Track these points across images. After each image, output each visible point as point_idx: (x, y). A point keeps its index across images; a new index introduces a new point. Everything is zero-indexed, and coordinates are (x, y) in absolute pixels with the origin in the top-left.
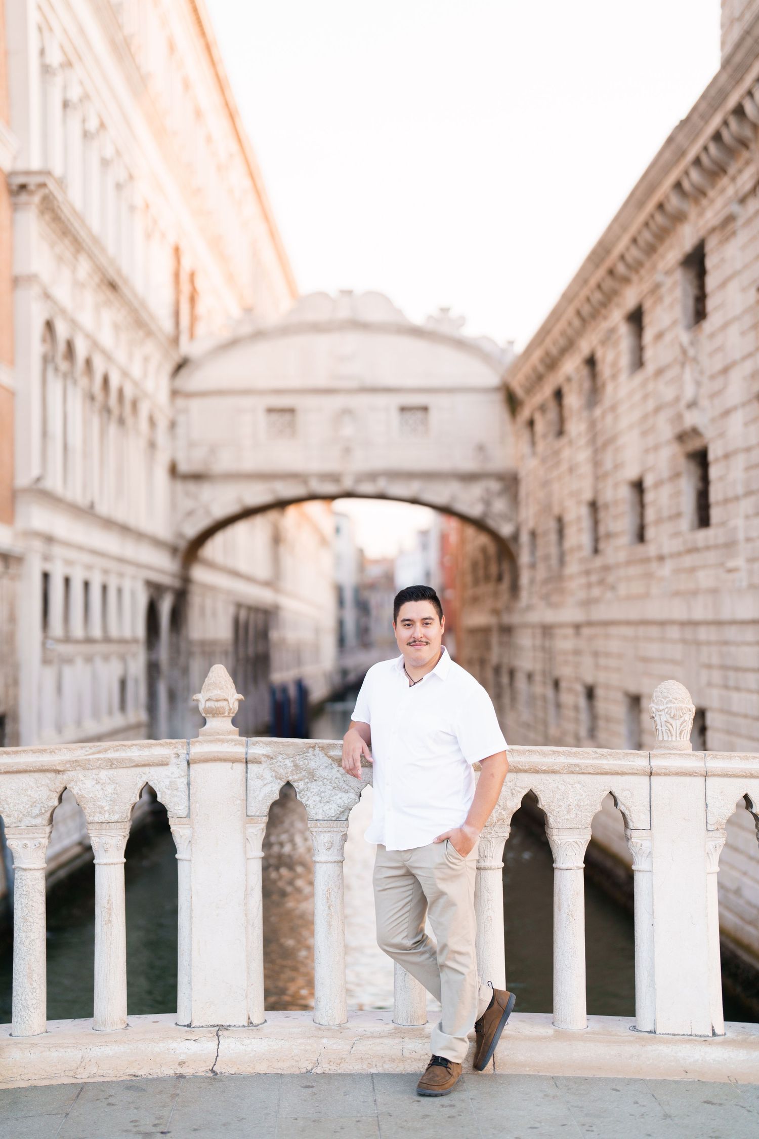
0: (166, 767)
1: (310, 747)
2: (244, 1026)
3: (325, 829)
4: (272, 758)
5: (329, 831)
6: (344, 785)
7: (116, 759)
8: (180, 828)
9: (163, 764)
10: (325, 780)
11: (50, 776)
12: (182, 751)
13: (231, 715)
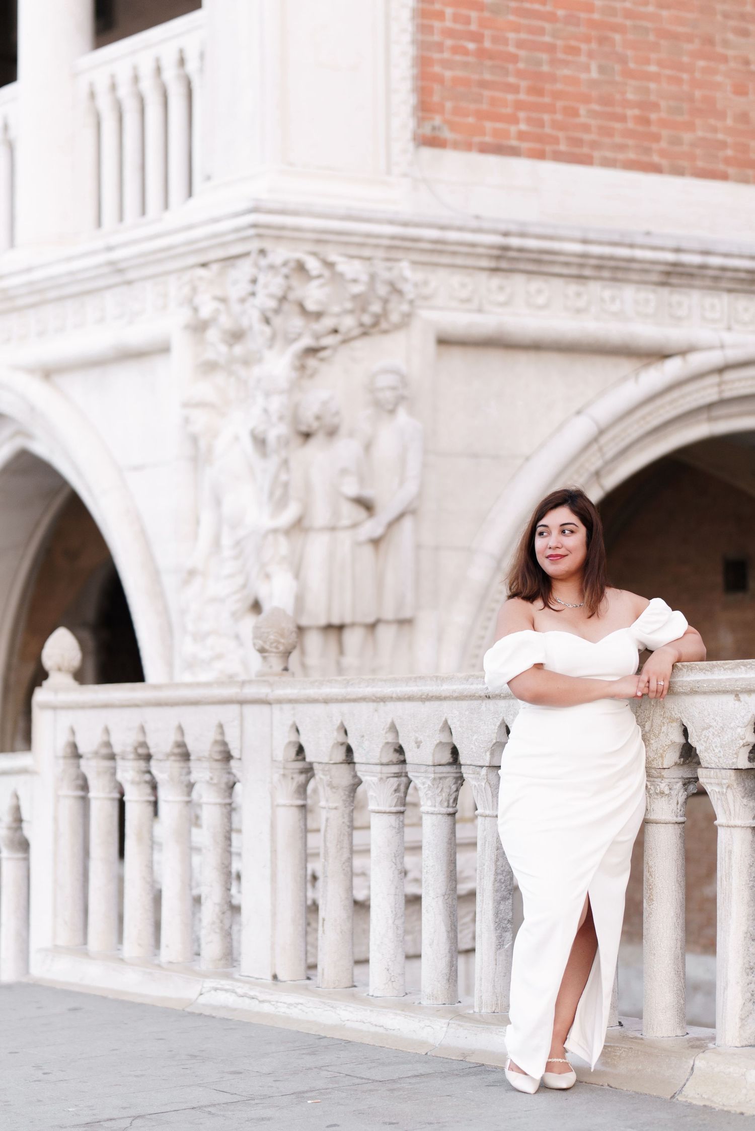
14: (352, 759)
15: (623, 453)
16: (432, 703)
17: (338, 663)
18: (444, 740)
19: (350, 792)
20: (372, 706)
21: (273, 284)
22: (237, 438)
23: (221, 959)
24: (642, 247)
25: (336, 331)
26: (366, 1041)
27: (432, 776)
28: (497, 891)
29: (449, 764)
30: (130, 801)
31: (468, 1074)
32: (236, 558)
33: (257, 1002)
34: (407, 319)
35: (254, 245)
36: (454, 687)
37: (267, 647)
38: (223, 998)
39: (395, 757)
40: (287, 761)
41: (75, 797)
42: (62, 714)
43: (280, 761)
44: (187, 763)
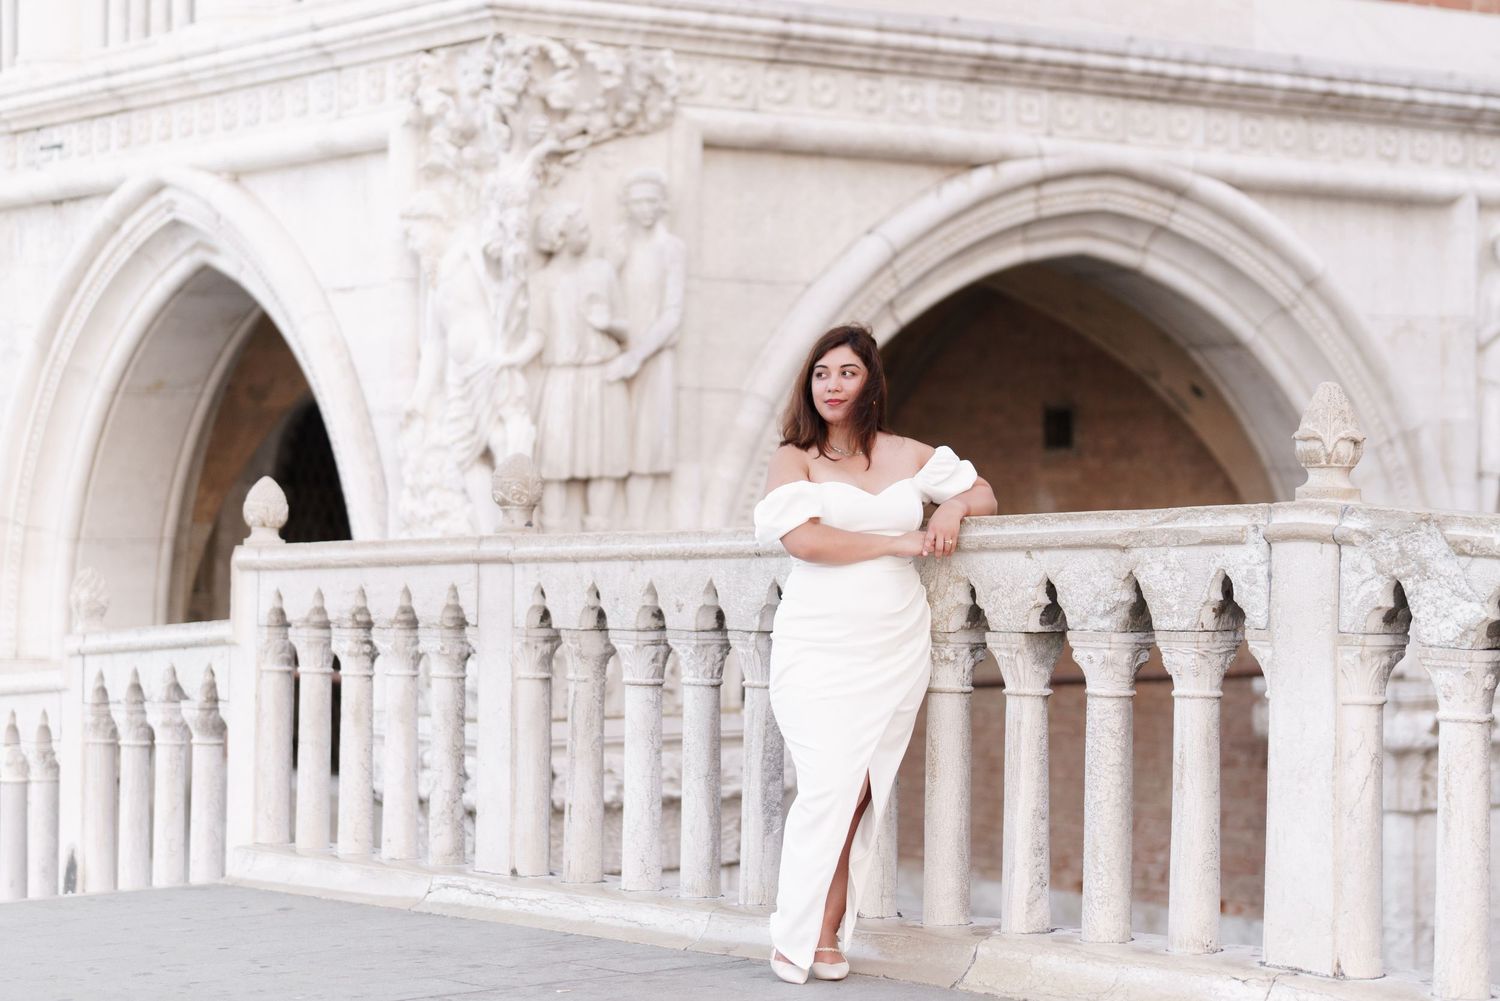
0: (1243, 547)
1: (1422, 520)
2: (1328, 976)
3: (1440, 663)
4: (1370, 537)
5: (1445, 667)
6: (1467, 589)
7: (1183, 531)
8: (1259, 646)
9: (1235, 541)
10: (1442, 578)
11: (1115, 555)
12: (1262, 522)
13: (1334, 464)
14: (604, 625)
15: (923, 279)
16: (696, 561)
18: (707, 603)
19: (602, 663)
20: (628, 564)
21: (511, 76)
22: (466, 257)
23: (450, 855)
24: (948, 36)
25: (584, 132)
26: (619, 936)
27: (695, 643)
29: (714, 630)
30: (346, 676)
31: (732, 967)
32: (463, 398)
33: (494, 899)
34: (669, 117)
35: (489, 30)
36: (721, 544)
37: (508, 499)
38: (455, 896)
39: (653, 622)
40: (529, 628)
41: (281, 672)
42: (267, 576)
43: (523, 628)
44: (414, 631)
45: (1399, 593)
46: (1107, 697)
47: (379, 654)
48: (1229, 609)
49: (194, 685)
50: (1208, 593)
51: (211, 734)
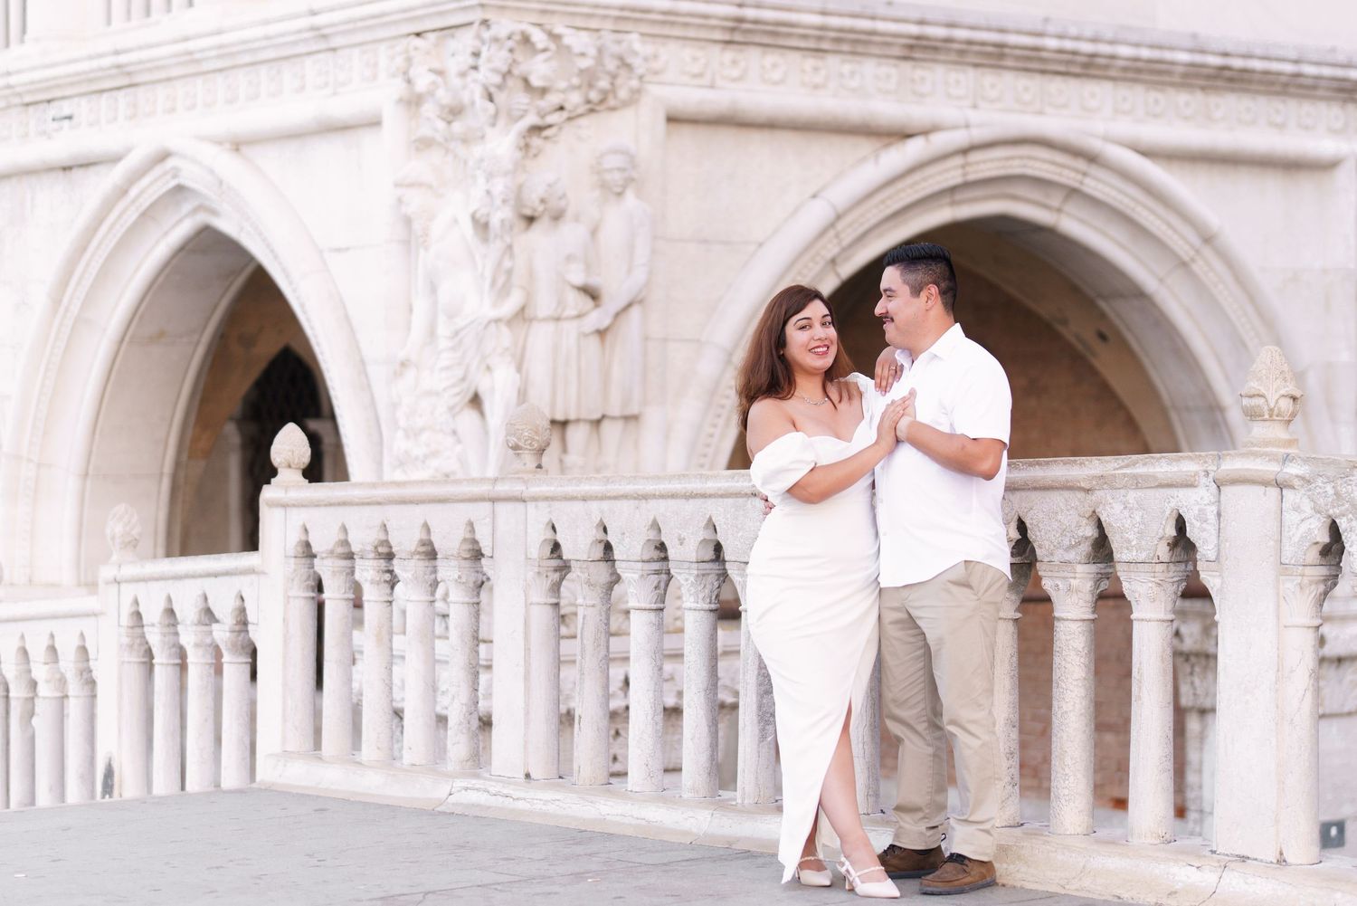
0: (1196, 490)
1: (1355, 467)
2: (1272, 862)
4: (1309, 482)
7: (1141, 476)
8: (1209, 576)
9: (1189, 484)
11: (1079, 496)
12: (1212, 468)
13: (1275, 418)
14: (611, 557)
16: (697, 500)
17: (561, 461)
18: (706, 537)
19: (608, 590)
20: (632, 503)
21: (496, 58)
22: (456, 221)
23: (467, 761)
24: (884, 19)
25: (562, 108)
26: (629, 832)
27: (696, 572)
28: (760, 685)
29: (712, 561)
30: (368, 601)
31: (737, 858)
32: (453, 349)
33: (511, 800)
34: (636, 94)
36: (719, 485)
37: (520, 444)
38: (473, 797)
39: (656, 554)
40: (541, 559)
41: (306, 598)
42: (294, 512)
43: (535, 560)
44: (433, 562)
45: (1334, 530)
46: (1071, 620)
47: (399, 581)
48: (1182, 543)
49: (224, 609)
50: (1164, 530)
51: (241, 654)
